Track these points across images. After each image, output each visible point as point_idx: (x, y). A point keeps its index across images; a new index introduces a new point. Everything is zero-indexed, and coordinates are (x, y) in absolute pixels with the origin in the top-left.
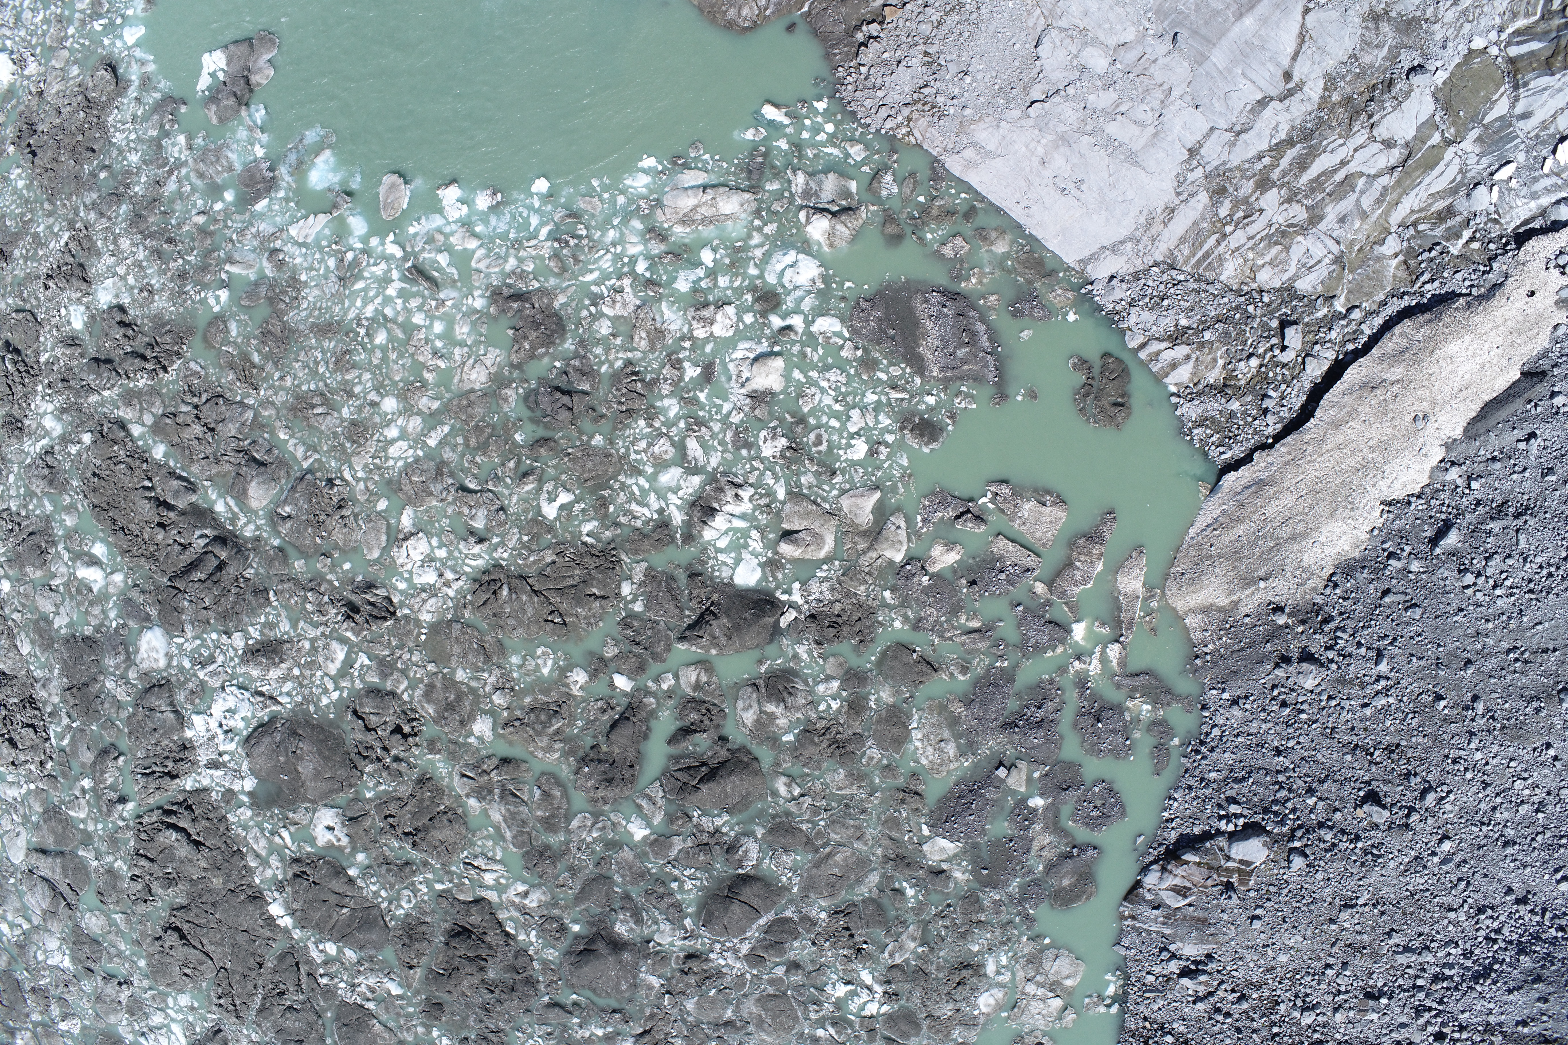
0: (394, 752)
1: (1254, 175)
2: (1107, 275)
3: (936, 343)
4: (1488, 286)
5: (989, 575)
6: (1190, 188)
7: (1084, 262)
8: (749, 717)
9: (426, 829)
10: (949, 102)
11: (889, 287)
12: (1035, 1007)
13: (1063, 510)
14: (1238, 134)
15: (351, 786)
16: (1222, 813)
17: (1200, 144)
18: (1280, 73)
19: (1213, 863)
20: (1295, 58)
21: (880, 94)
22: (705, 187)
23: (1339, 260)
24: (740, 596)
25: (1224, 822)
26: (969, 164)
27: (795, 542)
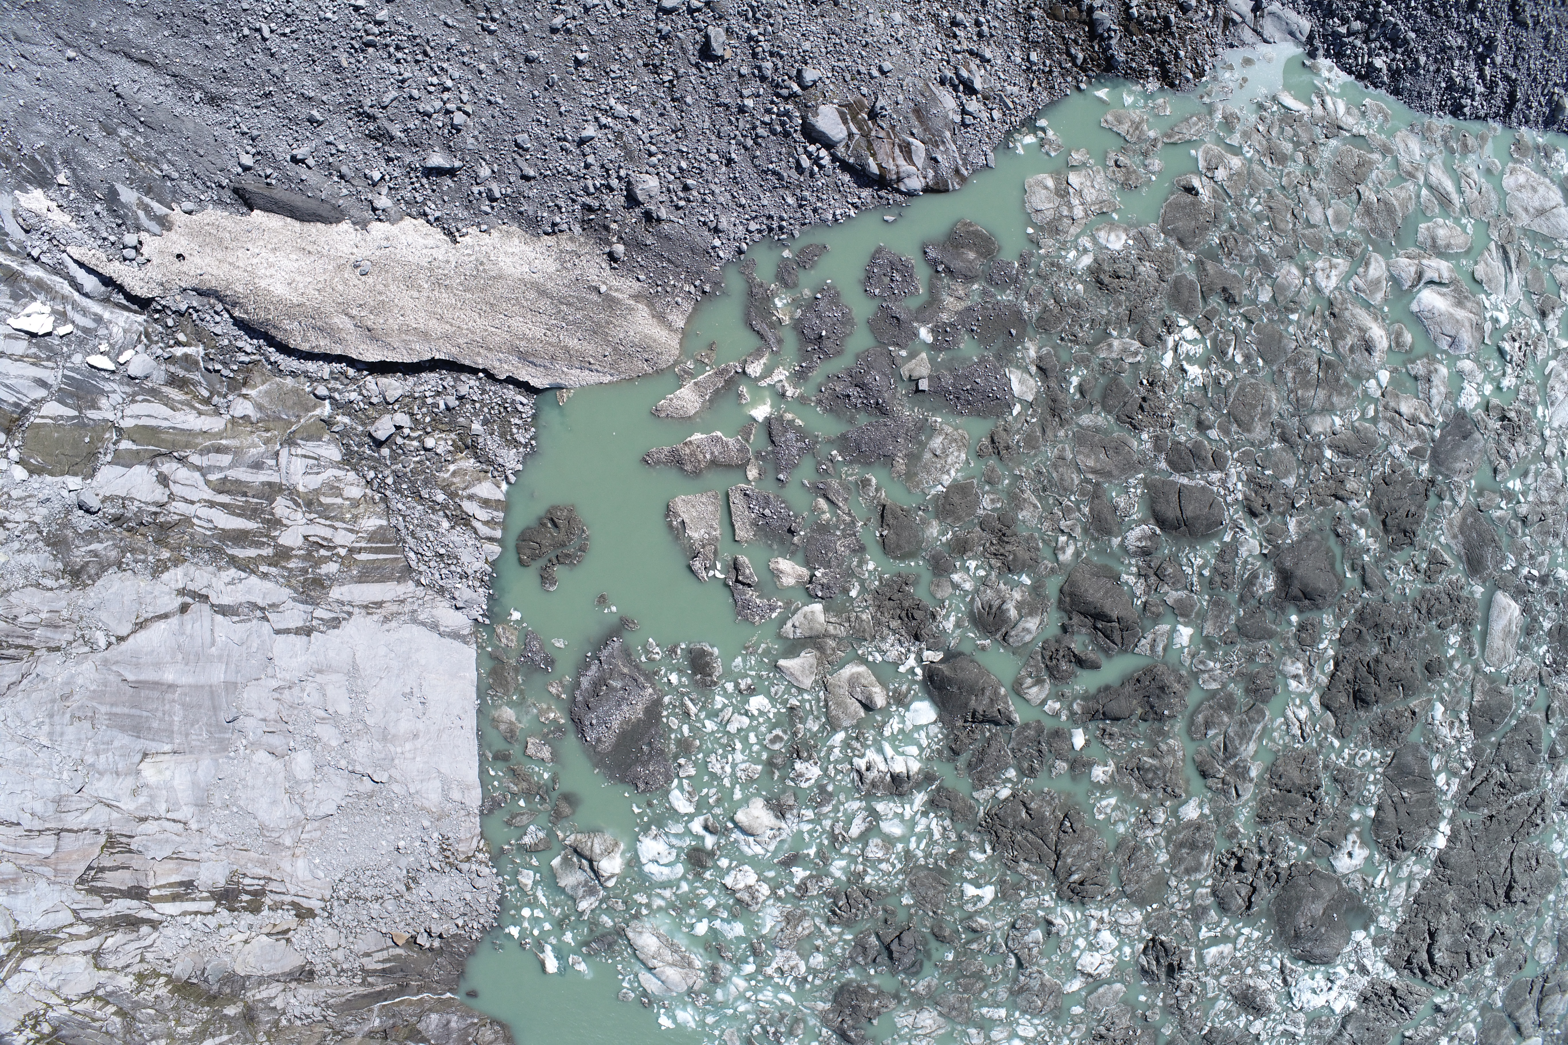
0: (1258, 857)
1: (284, 567)
2: (459, 613)
3: (625, 708)
4: (205, 300)
5: (775, 524)
6: (338, 609)
7: (463, 639)
8: (1032, 624)
9: (1300, 789)
10: (431, 842)
11: (612, 777)
12: (1090, 195)
13: (675, 503)
14: (262, 609)
15: (1307, 866)
16: (816, 169)
17: (298, 631)
18: (187, 617)
19: (864, 144)
20: (166, 616)
21: (468, 897)
22: (651, 969)
23: (290, 442)
24: (943, 704)
25: (822, 162)
26: (465, 788)
27: (870, 698)
